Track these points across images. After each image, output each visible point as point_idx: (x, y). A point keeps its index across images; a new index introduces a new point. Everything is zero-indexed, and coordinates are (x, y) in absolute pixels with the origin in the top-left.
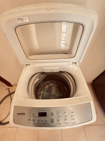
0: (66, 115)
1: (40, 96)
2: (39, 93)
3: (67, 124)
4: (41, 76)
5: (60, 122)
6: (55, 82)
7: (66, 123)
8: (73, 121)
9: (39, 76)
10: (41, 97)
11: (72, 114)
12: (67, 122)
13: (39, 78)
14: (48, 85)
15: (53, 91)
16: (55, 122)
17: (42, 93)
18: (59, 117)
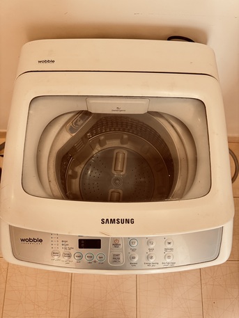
0: (152, 246)
1: (74, 181)
2: (70, 172)
3: (152, 265)
4: (79, 123)
5: (135, 261)
6: (125, 137)
7: (149, 265)
8: (168, 260)
9: (70, 124)
10: (78, 183)
11: (169, 246)
12: (152, 261)
13: (72, 130)
14: (101, 146)
15: (119, 168)
16: (121, 260)
17: (79, 169)
18: (133, 250)
